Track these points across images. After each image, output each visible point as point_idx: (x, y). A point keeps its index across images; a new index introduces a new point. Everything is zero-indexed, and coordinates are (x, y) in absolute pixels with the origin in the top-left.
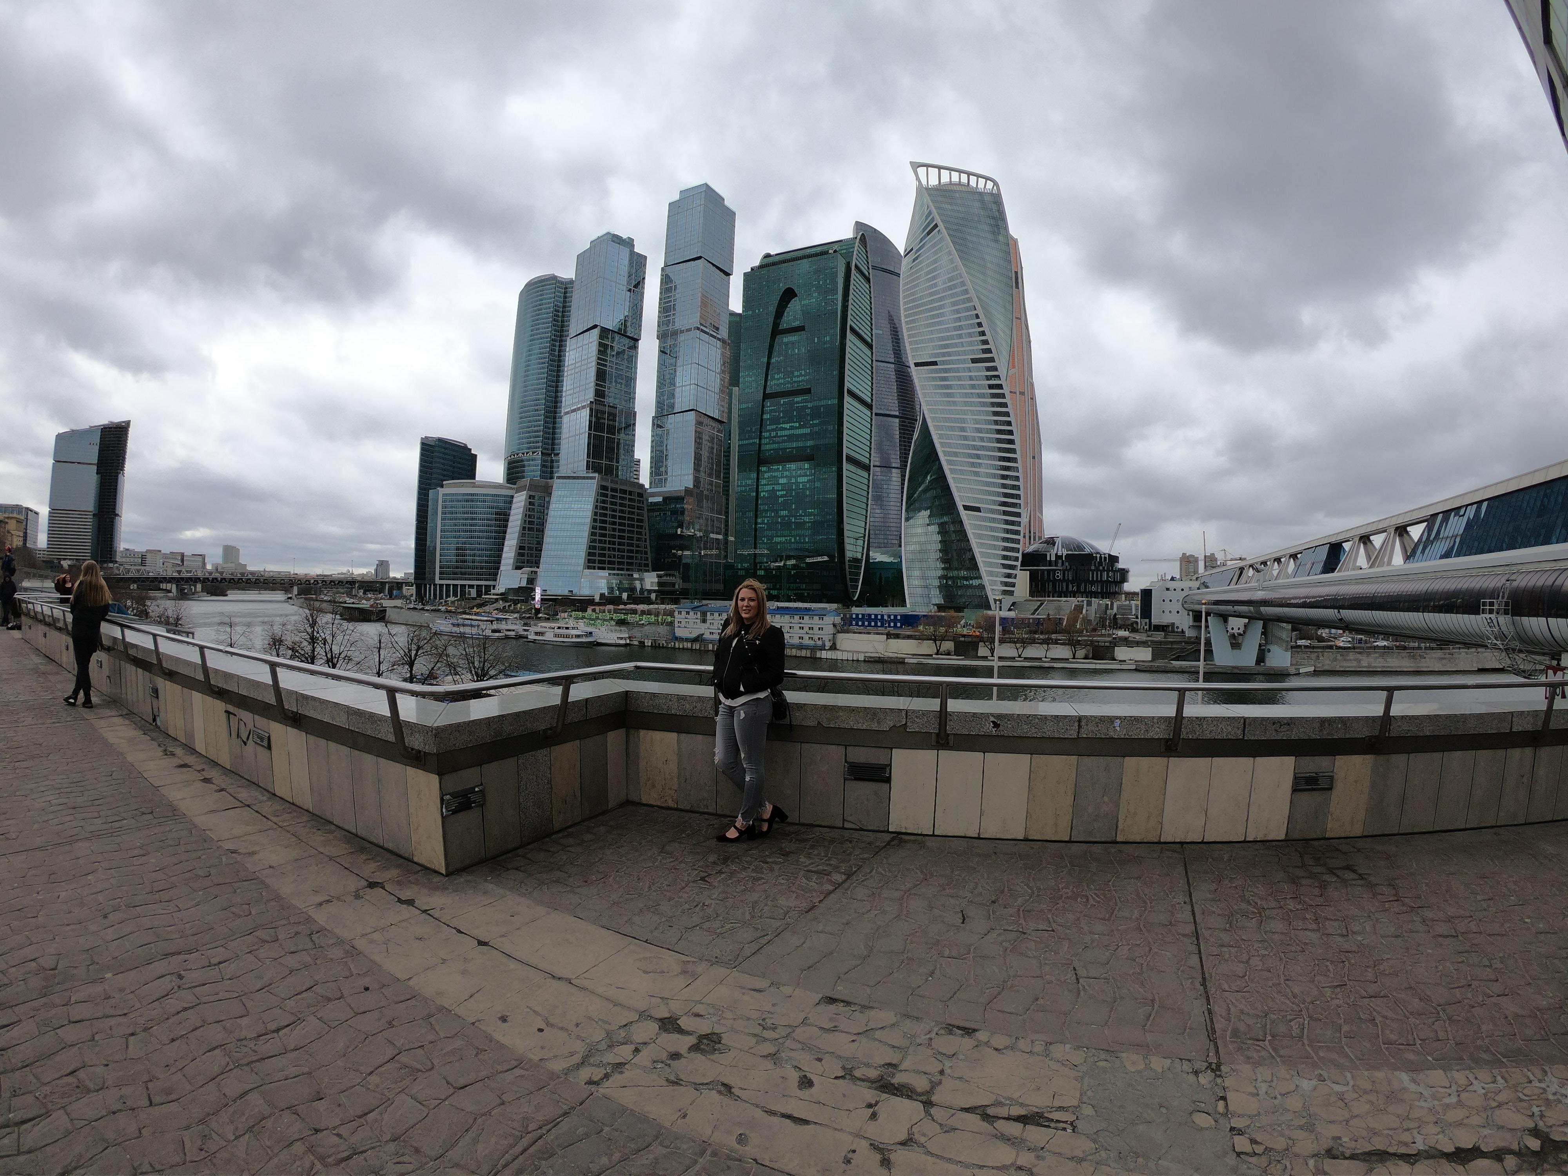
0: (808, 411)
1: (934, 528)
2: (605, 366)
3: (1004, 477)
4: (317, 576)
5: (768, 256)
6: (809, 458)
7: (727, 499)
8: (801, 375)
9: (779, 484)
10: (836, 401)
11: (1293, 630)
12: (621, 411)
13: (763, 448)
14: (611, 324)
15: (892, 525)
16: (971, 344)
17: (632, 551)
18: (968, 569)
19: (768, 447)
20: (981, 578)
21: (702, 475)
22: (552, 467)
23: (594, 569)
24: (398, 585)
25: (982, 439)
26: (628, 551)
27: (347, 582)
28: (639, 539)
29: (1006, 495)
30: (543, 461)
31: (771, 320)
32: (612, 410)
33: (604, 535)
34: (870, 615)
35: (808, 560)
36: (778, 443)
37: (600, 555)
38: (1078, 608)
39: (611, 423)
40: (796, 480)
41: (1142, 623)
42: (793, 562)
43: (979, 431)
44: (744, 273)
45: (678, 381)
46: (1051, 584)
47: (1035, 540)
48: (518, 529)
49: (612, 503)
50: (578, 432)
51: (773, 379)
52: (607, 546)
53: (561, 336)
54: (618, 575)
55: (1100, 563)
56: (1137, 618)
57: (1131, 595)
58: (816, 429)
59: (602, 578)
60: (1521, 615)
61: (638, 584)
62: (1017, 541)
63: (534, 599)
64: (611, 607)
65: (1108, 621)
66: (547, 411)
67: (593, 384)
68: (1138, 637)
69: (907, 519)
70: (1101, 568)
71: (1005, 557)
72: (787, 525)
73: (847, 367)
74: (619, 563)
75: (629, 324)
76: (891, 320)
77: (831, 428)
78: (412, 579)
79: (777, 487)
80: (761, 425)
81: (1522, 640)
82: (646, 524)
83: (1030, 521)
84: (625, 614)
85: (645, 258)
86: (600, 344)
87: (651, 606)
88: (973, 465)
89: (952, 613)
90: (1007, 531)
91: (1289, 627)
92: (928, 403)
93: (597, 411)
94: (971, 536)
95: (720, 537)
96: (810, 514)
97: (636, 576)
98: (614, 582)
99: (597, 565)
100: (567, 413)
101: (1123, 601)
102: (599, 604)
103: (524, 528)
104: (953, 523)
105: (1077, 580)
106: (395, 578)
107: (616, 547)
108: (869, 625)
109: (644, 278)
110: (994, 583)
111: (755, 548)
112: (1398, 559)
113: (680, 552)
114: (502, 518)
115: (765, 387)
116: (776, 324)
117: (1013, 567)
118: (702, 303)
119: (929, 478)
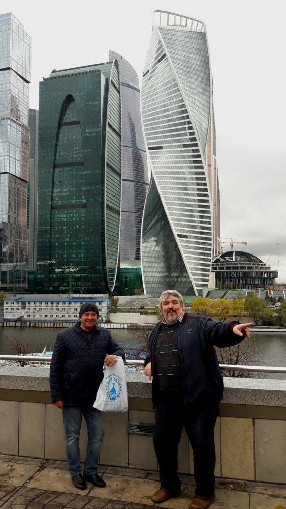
0: (83, 177)
1: (160, 248)
3: (202, 217)
5: (54, 71)
6: (84, 205)
7: (30, 231)
8: (78, 153)
9: (65, 222)
10: (100, 171)
13: (54, 199)
16: (184, 135)
18: (181, 272)
20: (189, 277)
21: (13, 215)
25: (188, 194)
29: (202, 228)
31: (58, 115)
38: (250, 295)
40: (76, 219)
44: (40, 82)
46: (229, 280)
47: (219, 253)
51: (60, 155)
57: (282, 286)
62: (210, 255)
69: (143, 243)
71: (203, 265)
73: (106, 149)
80: (53, 185)
90: (203, 249)
94: (182, 252)
104: (171, 245)
105: (245, 278)
111: (50, 260)
115: (55, 160)
116: (61, 118)
117: (208, 270)
118: (11, 101)
119: (156, 218)
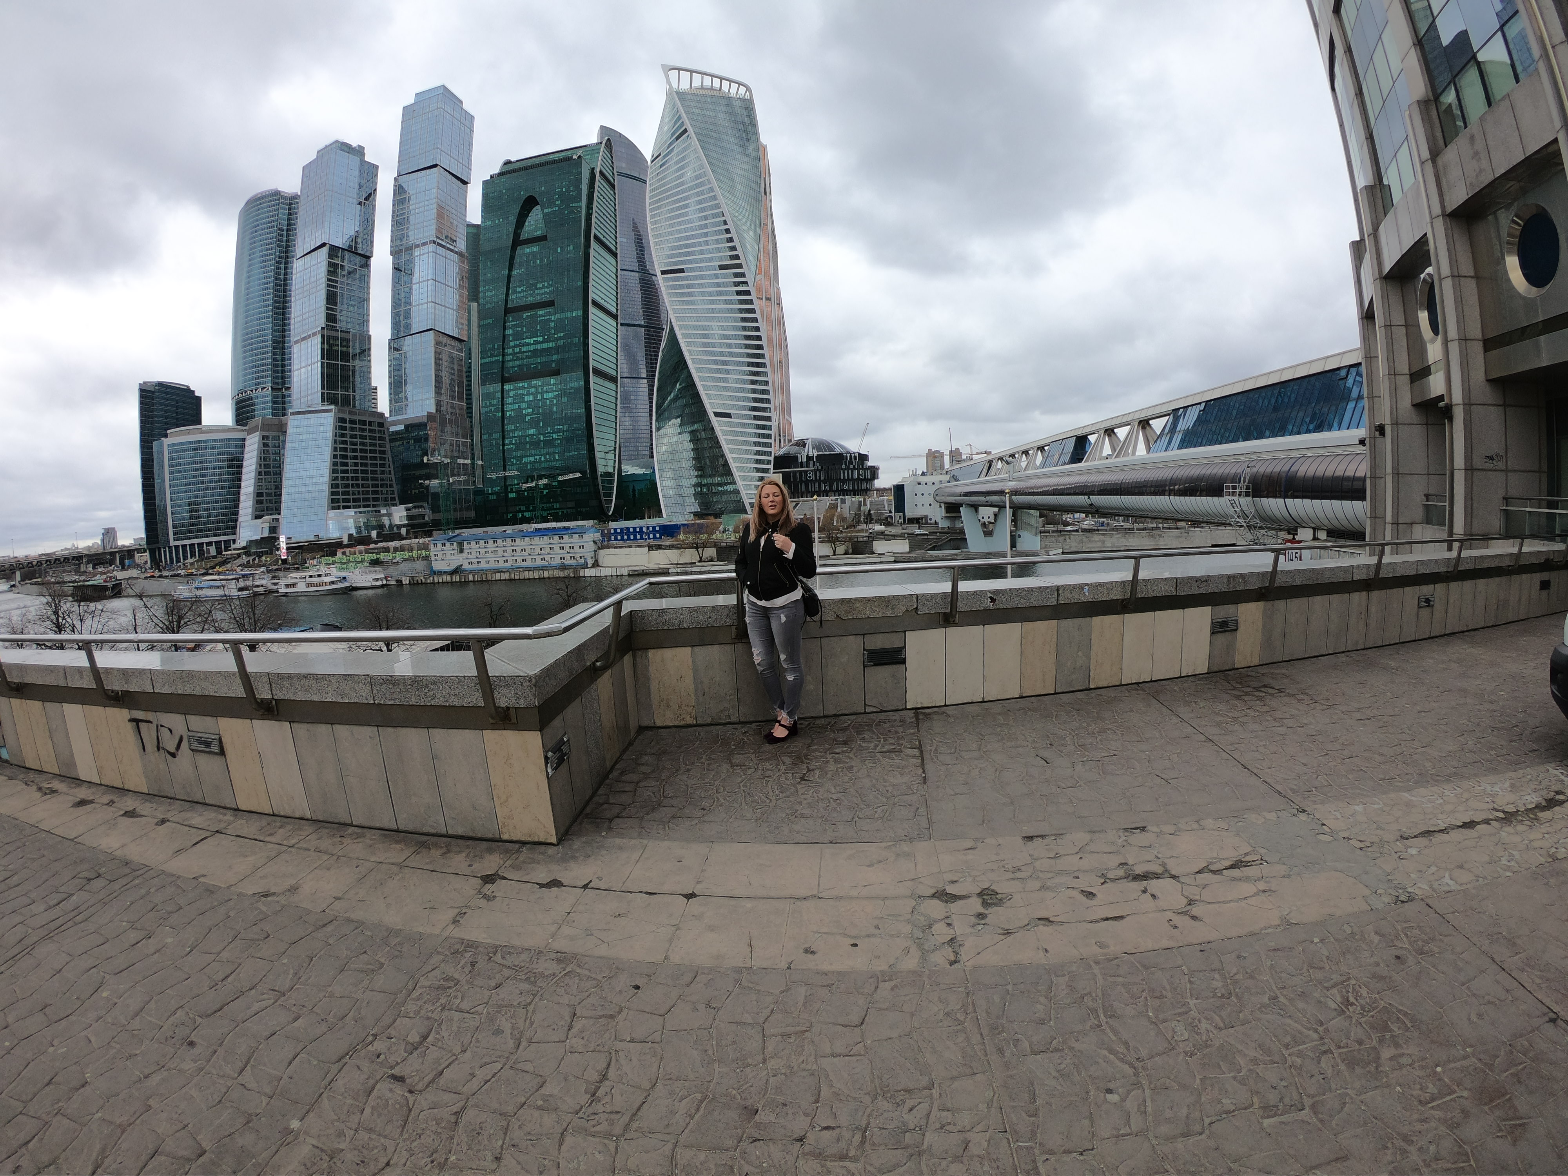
0: (552, 324)
1: (687, 437)
2: (336, 287)
3: (753, 382)
4: (40, 555)
5: (508, 163)
6: (556, 373)
7: (472, 422)
8: (543, 287)
9: (525, 402)
10: (580, 313)
11: (1040, 517)
12: (355, 335)
13: (506, 365)
14: (339, 241)
15: (641, 436)
16: (719, 250)
17: (376, 486)
18: (721, 475)
19: (512, 364)
20: (735, 483)
21: (444, 398)
22: (284, 403)
23: (339, 508)
24: (128, 554)
25: (729, 346)
26: (373, 486)
27: (74, 557)
28: (383, 472)
29: (756, 400)
30: (274, 397)
31: (511, 229)
32: (345, 335)
33: (346, 472)
34: (628, 529)
35: (560, 478)
36: (523, 359)
37: (344, 493)
38: (834, 507)
39: (344, 349)
40: (543, 396)
41: (897, 517)
42: (545, 481)
43: (725, 337)
45: (414, 298)
46: (803, 485)
47: (785, 442)
48: (253, 475)
49: (352, 436)
50: (309, 362)
51: (515, 292)
52: (350, 482)
53: (287, 257)
54: (365, 512)
55: (851, 462)
56: (890, 512)
57: (882, 491)
58: (561, 343)
59: (350, 517)
60: (1261, 497)
61: (386, 521)
62: (769, 445)
63: (278, 549)
64: (362, 547)
65: (863, 517)
66: (274, 342)
67: (323, 309)
68: (893, 530)
69: (658, 429)
70: (852, 467)
71: (758, 461)
72: (536, 444)
73: (591, 276)
74: (365, 500)
75: (360, 240)
76: (635, 228)
77: (575, 340)
78: (144, 543)
79: (523, 405)
80: (504, 342)
81: (1262, 519)
82: (389, 455)
83: (779, 424)
84: (376, 553)
85: (377, 167)
86: (330, 264)
87: (403, 542)
88: (719, 371)
89: (712, 520)
90: (759, 435)
91: (1037, 513)
92: (675, 311)
93: (329, 337)
94: (723, 442)
95: (468, 462)
96: (559, 431)
97: (383, 511)
98: (362, 520)
99: (341, 504)
100: (297, 342)
101: (874, 497)
102: (348, 546)
103: (260, 473)
104: (704, 430)
105: (829, 480)
106: (124, 546)
107: (360, 482)
108: (629, 539)
109: (375, 190)
110: (748, 487)
111: (505, 470)
112: (1141, 449)
113: (427, 482)
114: (235, 465)
115: (507, 301)
116: (517, 234)
117: (766, 471)
118: (438, 215)
119: (678, 386)
